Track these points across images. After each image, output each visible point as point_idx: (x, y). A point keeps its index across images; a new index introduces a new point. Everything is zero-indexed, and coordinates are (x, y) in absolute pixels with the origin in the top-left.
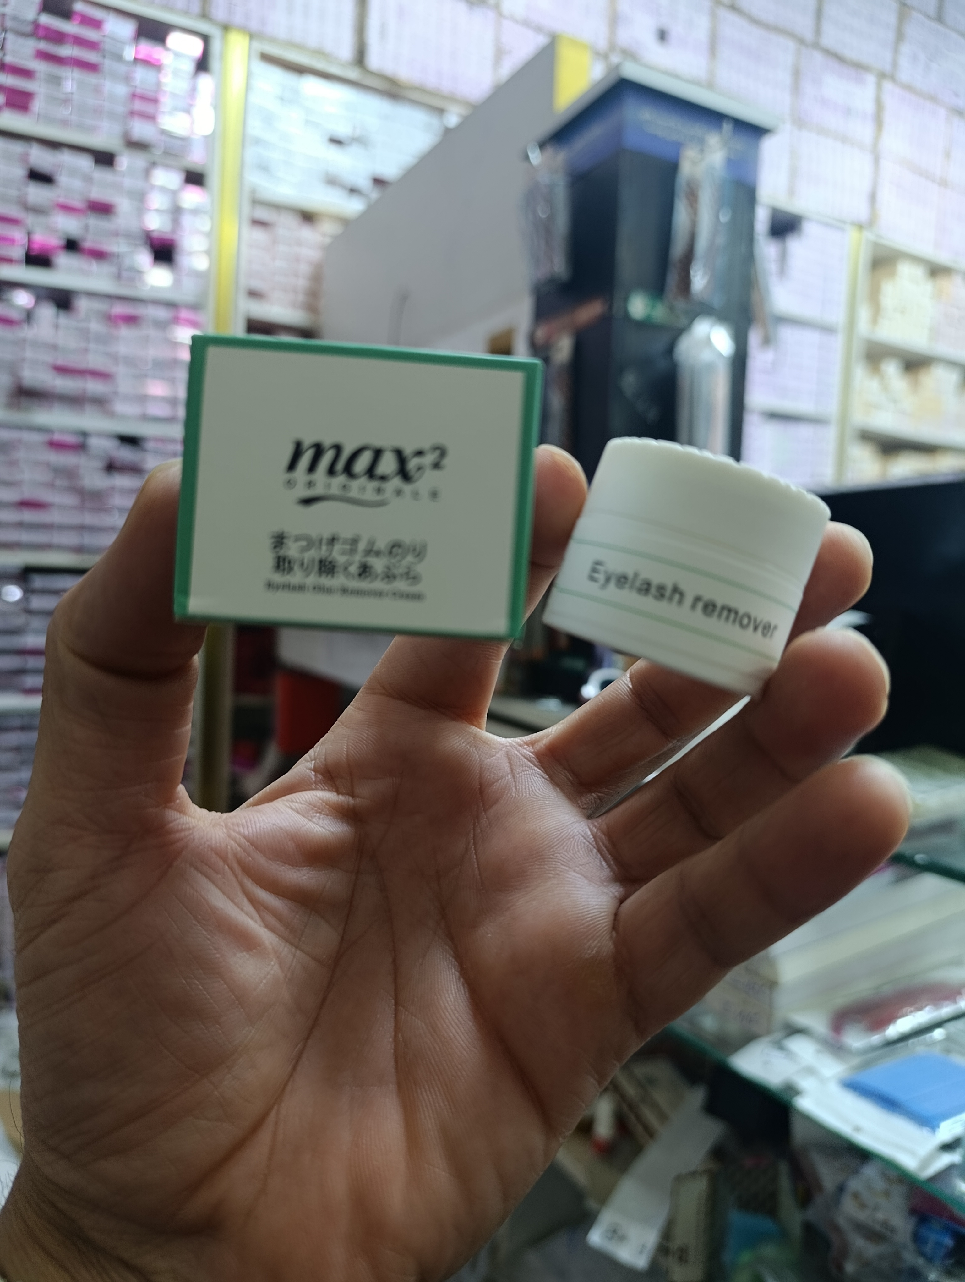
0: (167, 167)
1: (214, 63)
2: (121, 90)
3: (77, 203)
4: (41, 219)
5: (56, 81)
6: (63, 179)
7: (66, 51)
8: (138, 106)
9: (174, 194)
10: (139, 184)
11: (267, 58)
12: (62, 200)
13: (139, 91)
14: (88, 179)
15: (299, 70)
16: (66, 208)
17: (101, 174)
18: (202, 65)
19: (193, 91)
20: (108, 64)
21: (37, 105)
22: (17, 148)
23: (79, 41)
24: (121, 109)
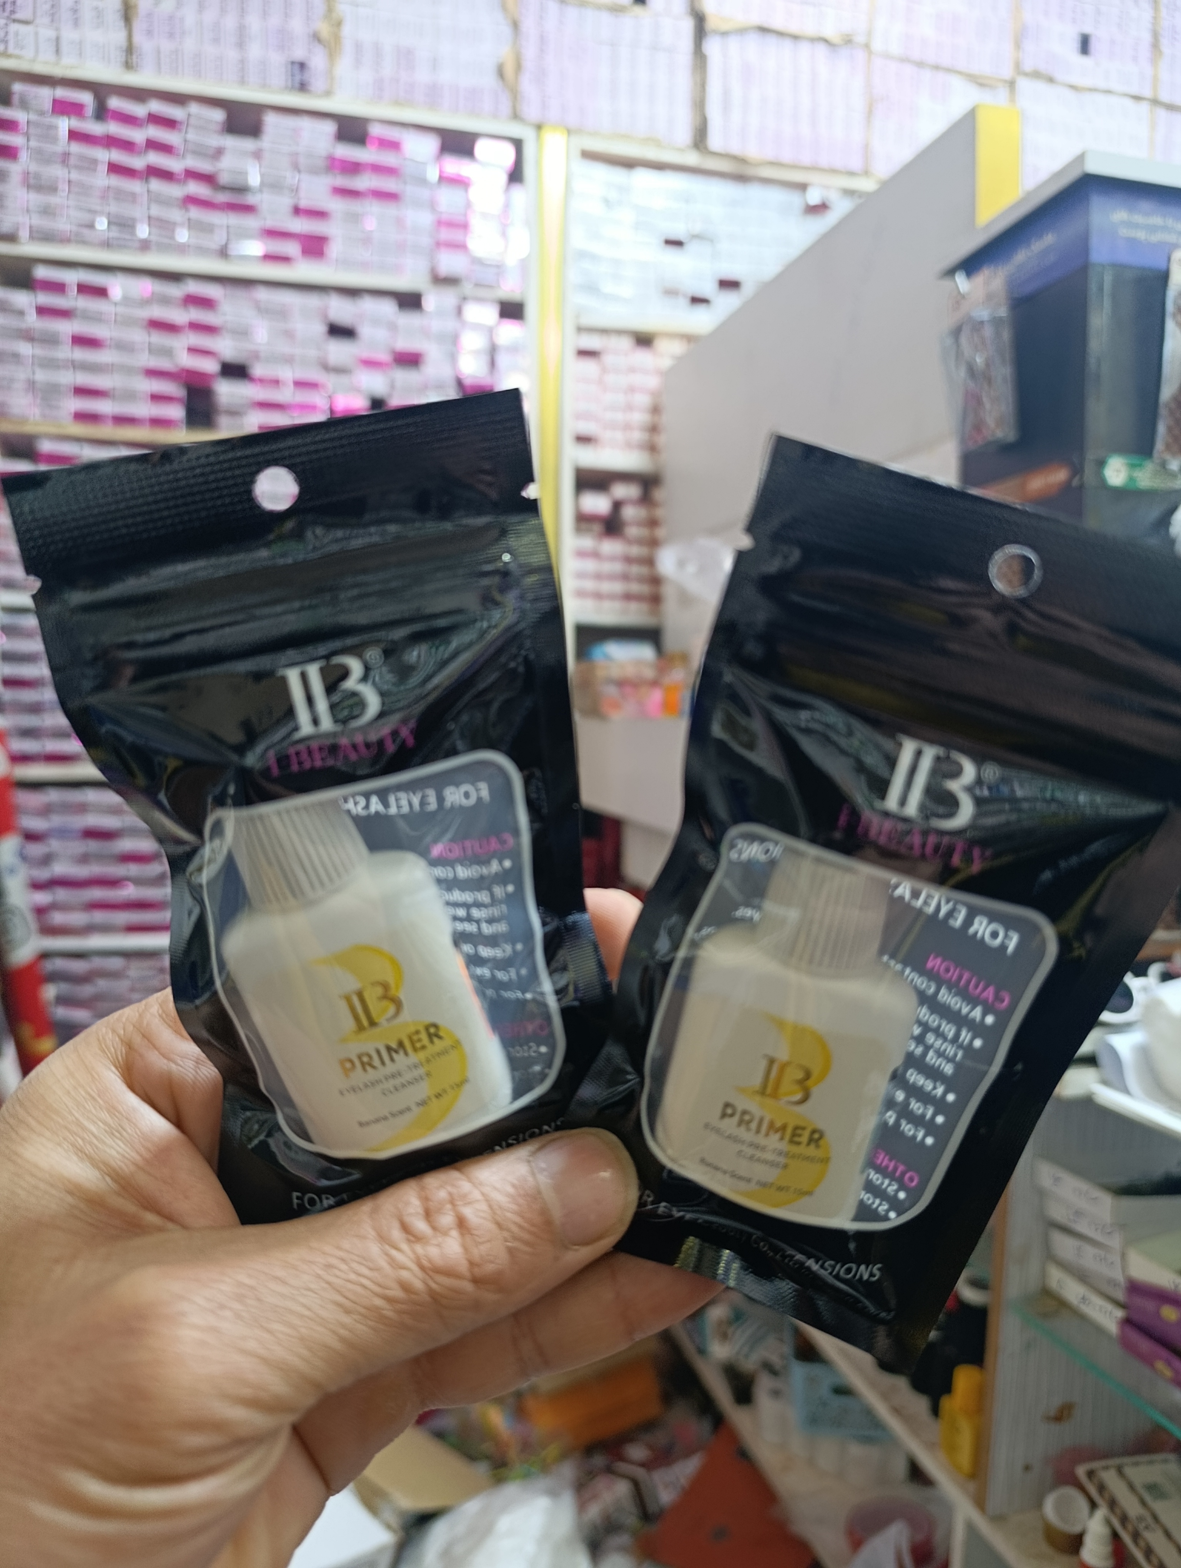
0: (479, 300)
1: (529, 170)
2: (424, 219)
3: (384, 356)
4: (344, 380)
5: (355, 218)
6: (365, 331)
7: (364, 182)
8: (445, 235)
9: (490, 331)
10: (450, 324)
11: (589, 155)
12: (366, 354)
13: (444, 217)
14: (393, 327)
15: (629, 164)
16: (370, 364)
17: (408, 320)
18: (516, 175)
19: (507, 206)
20: (409, 190)
21: (334, 249)
22: (313, 301)
23: (378, 169)
24: (426, 241)
